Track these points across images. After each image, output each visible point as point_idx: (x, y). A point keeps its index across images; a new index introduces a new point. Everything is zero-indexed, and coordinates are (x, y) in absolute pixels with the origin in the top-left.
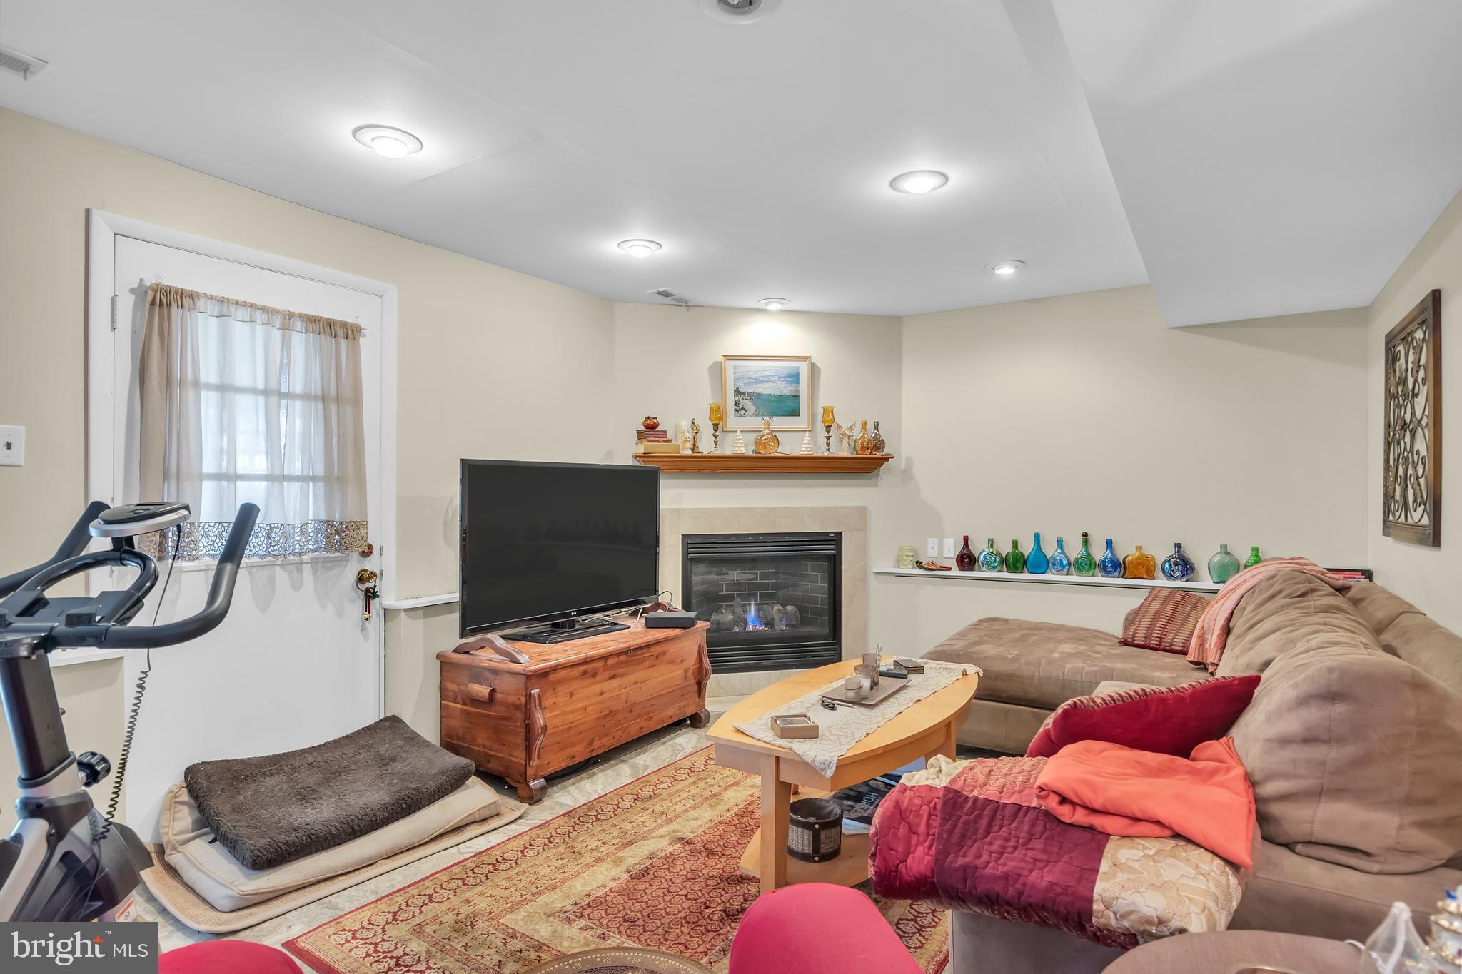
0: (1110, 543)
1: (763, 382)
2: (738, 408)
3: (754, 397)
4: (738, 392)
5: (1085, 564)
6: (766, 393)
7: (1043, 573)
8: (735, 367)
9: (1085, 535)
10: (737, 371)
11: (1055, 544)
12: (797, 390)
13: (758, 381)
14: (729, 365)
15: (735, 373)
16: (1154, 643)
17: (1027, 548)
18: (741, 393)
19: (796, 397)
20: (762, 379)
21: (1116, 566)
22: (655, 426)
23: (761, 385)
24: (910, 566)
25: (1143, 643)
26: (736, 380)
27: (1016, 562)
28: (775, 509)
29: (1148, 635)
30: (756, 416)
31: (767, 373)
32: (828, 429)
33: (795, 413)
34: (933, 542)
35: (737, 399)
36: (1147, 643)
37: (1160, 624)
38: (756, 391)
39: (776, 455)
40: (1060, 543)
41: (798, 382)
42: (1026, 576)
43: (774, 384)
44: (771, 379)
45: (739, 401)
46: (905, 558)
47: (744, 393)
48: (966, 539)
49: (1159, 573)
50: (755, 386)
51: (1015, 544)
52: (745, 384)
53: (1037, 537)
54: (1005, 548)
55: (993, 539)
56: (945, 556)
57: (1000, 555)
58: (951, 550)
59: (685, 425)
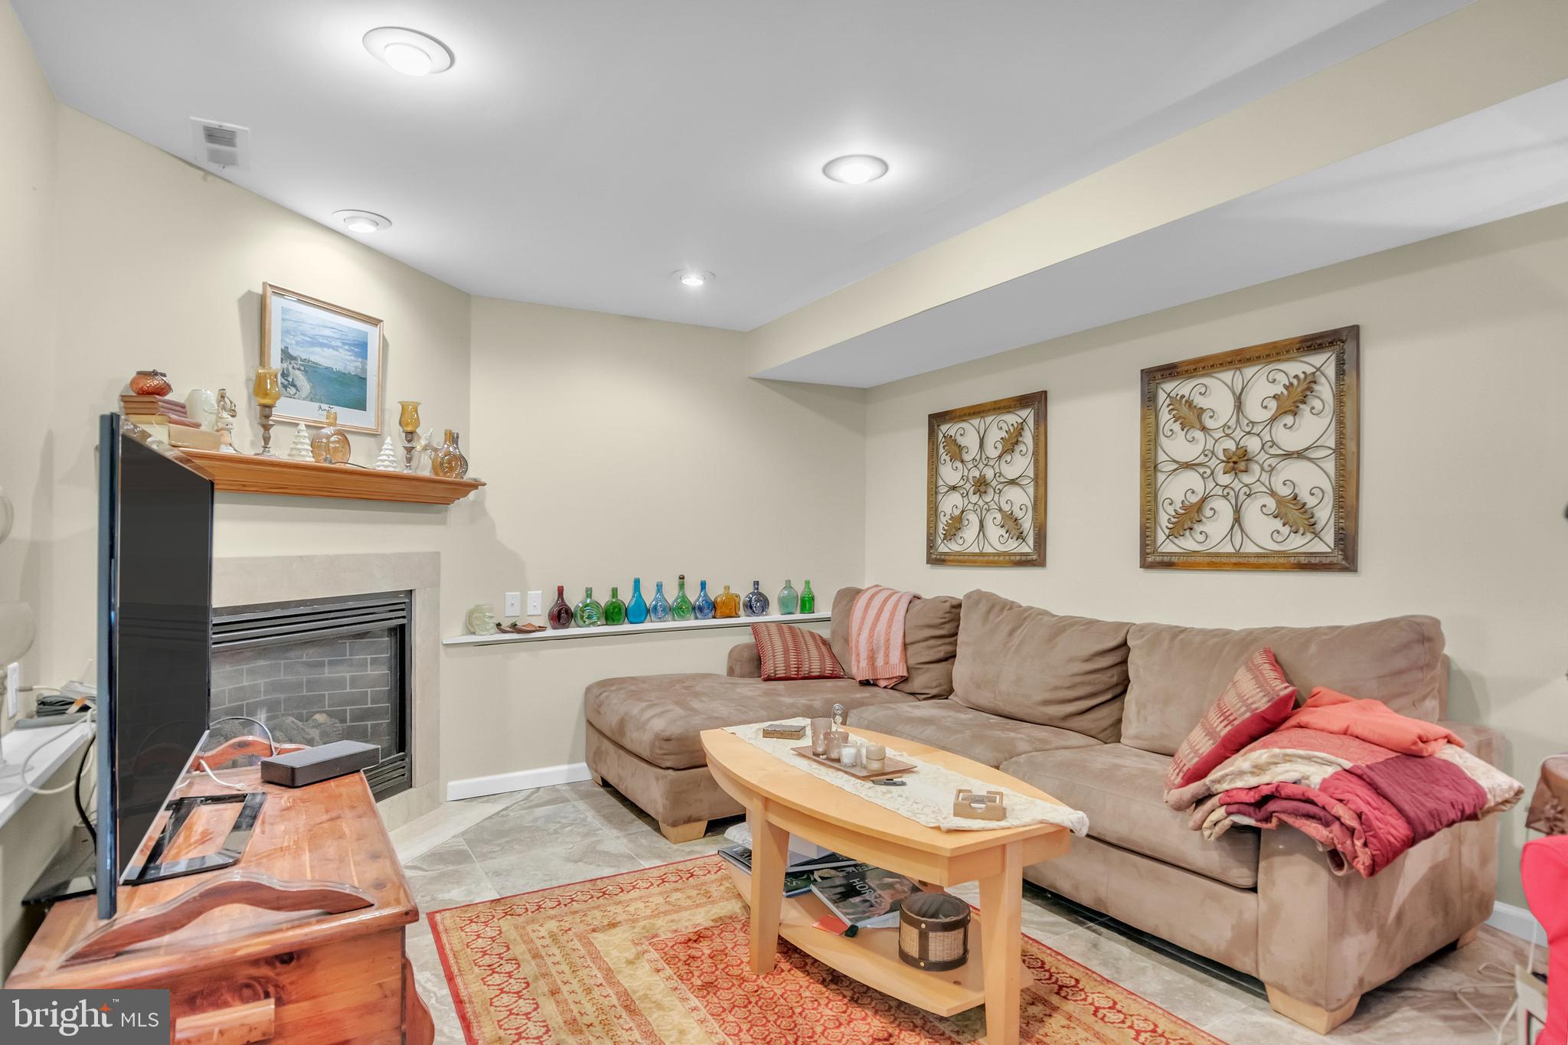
0: (703, 585)
1: (322, 345)
2: (286, 383)
3: (311, 369)
4: (286, 355)
5: (680, 609)
6: (326, 365)
7: (643, 622)
8: (284, 311)
9: (682, 578)
10: (287, 317)
11: (655, 588)
12: (364, 370)
13: (315, 342)
14: (275, 304)
15: (283, 320)
16: (793, 673)
17: (626, 597)
18: (292, 358)
19: (363, 380)
20: (321, 340)
21: (710, 608)
22: (163, 390)
23: (318, 349)
24: (493, 631)
25: (784, 675)
26: (286, 332)
27: (613, 613)
28: (338, 557)
29: (787, 667)
30: (311, 400)
31: (327, 332)
32: (410, 436)
33: (360, 405)
34: (513, 596)
35: (285, 365)
36: (788, 675)
37: (792, 655)
38: (313, 358)
39: (348, 467)
40: (659, 587)
41: (365, 357)
42: (627, 627)
43: (335, 353)
44: (333, 343)
45: (288, 370)
46: (487, 620)
47: (295, 359)
48: (561, 591)
49: (741, 612)
50: (311, 349)
51: (615, 592)
52: (298, 343)
53: (637, 582)
54: (603, 599)
55: (591, 588)
56: (529, 614)
57: (598, 604)
58: (537, 607)
59: (212, 396)
